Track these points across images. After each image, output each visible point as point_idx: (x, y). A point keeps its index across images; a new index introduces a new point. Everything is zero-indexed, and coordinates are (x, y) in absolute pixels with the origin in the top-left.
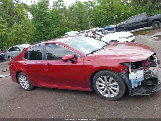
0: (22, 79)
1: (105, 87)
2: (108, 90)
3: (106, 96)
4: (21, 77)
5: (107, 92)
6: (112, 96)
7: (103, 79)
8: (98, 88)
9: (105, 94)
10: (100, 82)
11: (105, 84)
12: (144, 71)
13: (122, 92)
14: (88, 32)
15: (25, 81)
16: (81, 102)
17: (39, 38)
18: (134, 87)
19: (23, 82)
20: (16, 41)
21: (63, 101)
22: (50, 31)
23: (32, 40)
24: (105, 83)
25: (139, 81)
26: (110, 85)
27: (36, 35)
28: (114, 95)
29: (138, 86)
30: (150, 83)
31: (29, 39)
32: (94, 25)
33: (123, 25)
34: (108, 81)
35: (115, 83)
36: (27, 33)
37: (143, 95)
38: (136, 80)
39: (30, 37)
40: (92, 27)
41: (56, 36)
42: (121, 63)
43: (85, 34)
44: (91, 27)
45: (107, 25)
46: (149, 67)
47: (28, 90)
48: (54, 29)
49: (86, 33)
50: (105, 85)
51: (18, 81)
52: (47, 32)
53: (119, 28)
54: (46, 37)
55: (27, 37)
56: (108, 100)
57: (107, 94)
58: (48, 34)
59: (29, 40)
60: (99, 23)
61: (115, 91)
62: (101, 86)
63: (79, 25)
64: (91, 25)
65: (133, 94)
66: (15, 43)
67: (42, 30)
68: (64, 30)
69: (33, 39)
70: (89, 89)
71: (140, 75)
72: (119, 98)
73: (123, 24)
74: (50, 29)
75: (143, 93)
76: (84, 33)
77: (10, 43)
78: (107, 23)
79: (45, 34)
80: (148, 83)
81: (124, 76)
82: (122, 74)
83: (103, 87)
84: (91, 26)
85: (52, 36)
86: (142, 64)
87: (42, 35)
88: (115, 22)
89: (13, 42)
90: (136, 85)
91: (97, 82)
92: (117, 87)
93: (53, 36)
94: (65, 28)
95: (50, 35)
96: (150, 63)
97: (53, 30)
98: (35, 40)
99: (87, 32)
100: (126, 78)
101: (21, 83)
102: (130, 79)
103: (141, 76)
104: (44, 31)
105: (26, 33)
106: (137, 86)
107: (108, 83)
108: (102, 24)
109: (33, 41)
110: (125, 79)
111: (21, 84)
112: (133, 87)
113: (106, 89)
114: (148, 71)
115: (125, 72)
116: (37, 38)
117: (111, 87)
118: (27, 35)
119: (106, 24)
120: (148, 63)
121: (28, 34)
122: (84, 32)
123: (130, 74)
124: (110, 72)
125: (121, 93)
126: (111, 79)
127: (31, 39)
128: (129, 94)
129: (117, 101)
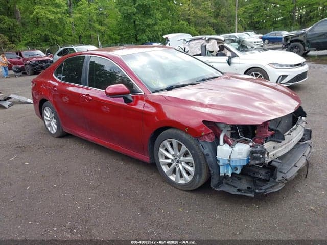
0: (47, 113)
1: (172, 160)
2: (177, 169)
3: (173, 178)
4: (46, 110)
5: (174, 172)
6: (182, 182)
7: (171, 145)
8: (161, 160)
9: (172, 175)
10: (167, 150)
11: (173, 155)
12: (251, 147)
13: (199, 178)
14: (209, 40)
15: (52, 118)
16: (127, 178)
17: (124, 36)
18: (225, 174)
19: (49, 119)
20: (80, 37)
21: (99, 169)
22: (148, 26)
23: (111, 39)
24: (173, 153)
25: (234, 165)
26: (182, 158)
27: (121, 29)
28: (185, 180)
29: (233, 174)
30: (262, 174)
31: (105, 35)
32: (246, 26)
33: (303, 36)
34: (179, 151)
35: (190, 158)
36: (105, 22)
37: (239, 193)
38: (229, 161)
39: (108, 33)
40: (242, 29)
41: (158, 38)
42: (204, 122)
43: (203, 43)
44: (238, 29)
45: (275, 28)
46: (268, 140)
47: (56, 136)
48: (159, 22)
49: (204, 41)
50: (172, 158)
51: (41, 115)
52: (142, 27)
53: (292, 42)
54: (139, 37)
55: (102, 32)
56: (175, 187)
57: (175, 175)
58: (144, 31)
59: (106, 38)
60: (258, 23)
61: (188, 173)
62: (166, 158)
63: (213, 21)
64: (239, 23)
65: (219, 188)
66: (78, 40)
67: (132, 21)
68: (178, 26)
69: (113, 37)
70: (146, 159)
71: (238, 152)
72: (192, 189)
73: (302, 34)
74: (150, 21)
75: (239, 190)
76: (201, 41)
77: (70, 39)
78: (277, 25)
79: (137, 29)
80: (258, 173)
81: (206, 148)
82: (203, 144)
83: (169, 161)
84: (240, 25)
85: (151, 38)
86: (256, 132)
87: (132, 32)
88: (296, 23)
89: (75, 37)
90: (228, 172)
91: (161, 149)
92: (192, 167)
93: (153, 36)
94: (180, 23)
95: (147, 34)
96: (270, 133)
97: (156, 24)
98: (116, 39)
99: (206, 41)
100: (209, 153)
101: (47, 120)
102: (217, 157)
103: (242, 155)
104: (137, 23)
105: (101, 23)
106: (230, 174)
107: (178, 154)
108: (264, 25)
109: (112, 42)
110: (208, 155)
111: (47, 123)
112: (222, 174)
113: (174, 164)
114: (259, 148)
115: (211, 140)
116: (122, 35)
117: (183, 163)
118: (103, 28)
119: (275, 26)
120: (266, 133)
121: (105, 25)
122: (201, 39)
123: (218, 147)
124: (184, 135)
125: (197, 180)
126: (184, 148)
127: (110, 36)
128: (211, 186)
129: (188, 194)
